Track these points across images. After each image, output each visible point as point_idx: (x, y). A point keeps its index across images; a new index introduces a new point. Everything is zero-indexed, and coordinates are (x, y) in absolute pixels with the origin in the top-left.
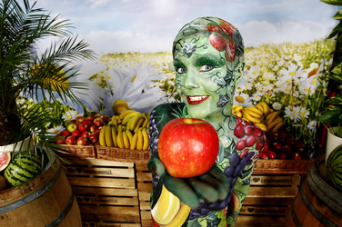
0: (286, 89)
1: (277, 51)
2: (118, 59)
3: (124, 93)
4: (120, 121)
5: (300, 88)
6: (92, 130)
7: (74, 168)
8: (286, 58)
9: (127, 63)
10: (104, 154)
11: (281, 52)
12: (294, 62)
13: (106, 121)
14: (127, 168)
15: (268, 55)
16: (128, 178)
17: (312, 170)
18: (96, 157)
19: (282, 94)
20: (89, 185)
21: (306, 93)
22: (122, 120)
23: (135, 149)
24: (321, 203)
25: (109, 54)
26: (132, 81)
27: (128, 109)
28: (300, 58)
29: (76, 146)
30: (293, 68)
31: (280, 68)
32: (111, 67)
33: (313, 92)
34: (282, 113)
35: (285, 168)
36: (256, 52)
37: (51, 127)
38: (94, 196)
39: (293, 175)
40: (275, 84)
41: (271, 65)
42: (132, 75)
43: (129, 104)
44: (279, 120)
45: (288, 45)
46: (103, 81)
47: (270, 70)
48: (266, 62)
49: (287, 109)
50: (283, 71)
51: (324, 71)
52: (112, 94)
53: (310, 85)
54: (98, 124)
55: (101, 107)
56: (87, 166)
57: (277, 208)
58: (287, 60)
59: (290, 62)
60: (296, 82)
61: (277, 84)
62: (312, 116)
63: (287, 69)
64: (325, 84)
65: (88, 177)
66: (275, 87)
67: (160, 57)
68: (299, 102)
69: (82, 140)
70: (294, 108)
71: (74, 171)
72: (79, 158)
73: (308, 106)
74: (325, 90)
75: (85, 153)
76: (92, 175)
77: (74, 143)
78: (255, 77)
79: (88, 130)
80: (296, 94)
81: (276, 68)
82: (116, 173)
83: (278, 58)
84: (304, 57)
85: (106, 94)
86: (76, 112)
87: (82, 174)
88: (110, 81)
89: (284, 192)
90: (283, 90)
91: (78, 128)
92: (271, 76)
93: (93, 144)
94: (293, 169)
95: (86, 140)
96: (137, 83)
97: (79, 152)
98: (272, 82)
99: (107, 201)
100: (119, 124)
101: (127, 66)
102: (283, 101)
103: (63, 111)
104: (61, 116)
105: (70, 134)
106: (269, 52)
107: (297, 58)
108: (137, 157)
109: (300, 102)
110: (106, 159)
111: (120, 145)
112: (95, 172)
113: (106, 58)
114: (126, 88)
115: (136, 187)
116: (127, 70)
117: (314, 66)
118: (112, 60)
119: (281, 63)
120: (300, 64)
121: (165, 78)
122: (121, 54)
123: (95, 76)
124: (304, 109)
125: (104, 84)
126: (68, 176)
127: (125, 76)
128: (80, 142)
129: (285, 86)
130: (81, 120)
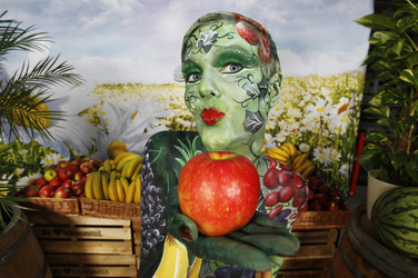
0: (314, 127)
1: (302, 84)
2: (116, 91)
3: (122, 133)
4: (113, 167)
5: (330, 126)
6: (77, 177)
7: (51, 229)
8: (313, 92)
9: (127, 96)
10: (91, 210)
11: (307, 85)
12: (322, 97)
13: (96, 166)
14: (121, 227)
15: (292, 89)
16: (122, 241)
17: (354, 223)
18: (80, 213)
19: (310, 133)
20: (70, 251)
21: (337, 133)
22: (116, 165)
23: (133, 201)
24: (368, 265)
25: (105, 85)
26: (133, 118)
27: (126, 151)
28: (328, 92)
29: (53, 199)
30: (320, 103)
31: (307, 103)
32: (107, 100)
33: (344, 131)
34: (310, 156)
35: (320, 222)
37: (24, 174)
38: (76, 265)
39: (328, 230)
40: (302, 122)
41: (296, 100)
42: (132, 110)
43: (128, 146)
44: (308, 163)
45: (315, 77)
46: (96, 118)
47: (295, 105)
48: (290, 97)
49: (316, 151)
50: (310, 107)
51: (354, 107)
52: (107, 133)
53: (341, 123)
54: (86, 170)
55: (92, 150)
56: (68, 226)
57: (311, 272)
58: (314, 95)
59: (317, 96)
60: (326, 119)
61: (304, 121)
62: (344, 159)
63: (314, 104)
64: (356, 122)
65: (70, 240)
66: (302, 125)
67: (167, 89)
68: (329, 142)
69: (62, 191)
70: (324, 150)
71: (49, 233)
72: (57, 215)
73: (340, 148)
74: (356, 129)
75: (66, 208)
76: (74, 238)
77: (51, 195)
78: (278, 114)
79: (72, 178)
80: (326, 134)
81: (302, 104)
82: (107, 234)
83: (303, 92)
84: (333, 91)
85: (99, 133)
86: (59, 156)
87: (61, 236)
88: (105, 117)
89: (318, 252)
90: (310, 129)
91: (58, 175)
92: (296, 113)
93: (78, 196)
94: (329, 222)
95: (67, 191)
96: (138, 121)
97: (57, 207)
98: (297, 120)
99: (94, 272)
100: (112, 170)
101: (126, 100)
102: (311, 141)
103: (43, 154)
104: (39, 160)
105: (47, 183)
106: (293, 85)
107: (325, 92)
108: (134, 212)
109: (331, 142)
110: (94, 216)
111: (113, 198)
112: (79, 233)
113: (100, 90)
114: (124, 126)
115: (134, 252)
116: (127, 105)
117: (344, 101)
118: (107, 92)
119: (307, 98)
120: (328, 99)
121: (172, 115)
122: (119, 85)
123: (86, 111)
124: (334, 151)
125: (97, 120)
126: (39, 239)
127: (123, 112)
128: (59, 194)
129: (313, 124)
130: (63, 166)
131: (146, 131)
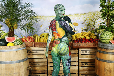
1: (94, 14)
8: (97, 16)
10: (37, 45)
11: (96, 14)
14: (44, 50)
15: (91, 16)
16: (44, 54)
18: (34, 46)
31: (96, 20)
36: (87, 15)
40: (95, 26)
47: (92, 21)
48: (91, 18)
49: (100, 34)
56: (30, 50)
63: (98, 20)
66: (95, 27)
78: (87, 24)
81: (94, 20)
82: (40, 52)
86: (19, 38)
87: (28, 53)
90: (97, 28)
92: (93, 23)
98: (93, 25)
102: (98, 32)
106: (92, 14)
127: (38, 25)
128: (29, 41)
129: (98, 26)
131: (45, 31)
